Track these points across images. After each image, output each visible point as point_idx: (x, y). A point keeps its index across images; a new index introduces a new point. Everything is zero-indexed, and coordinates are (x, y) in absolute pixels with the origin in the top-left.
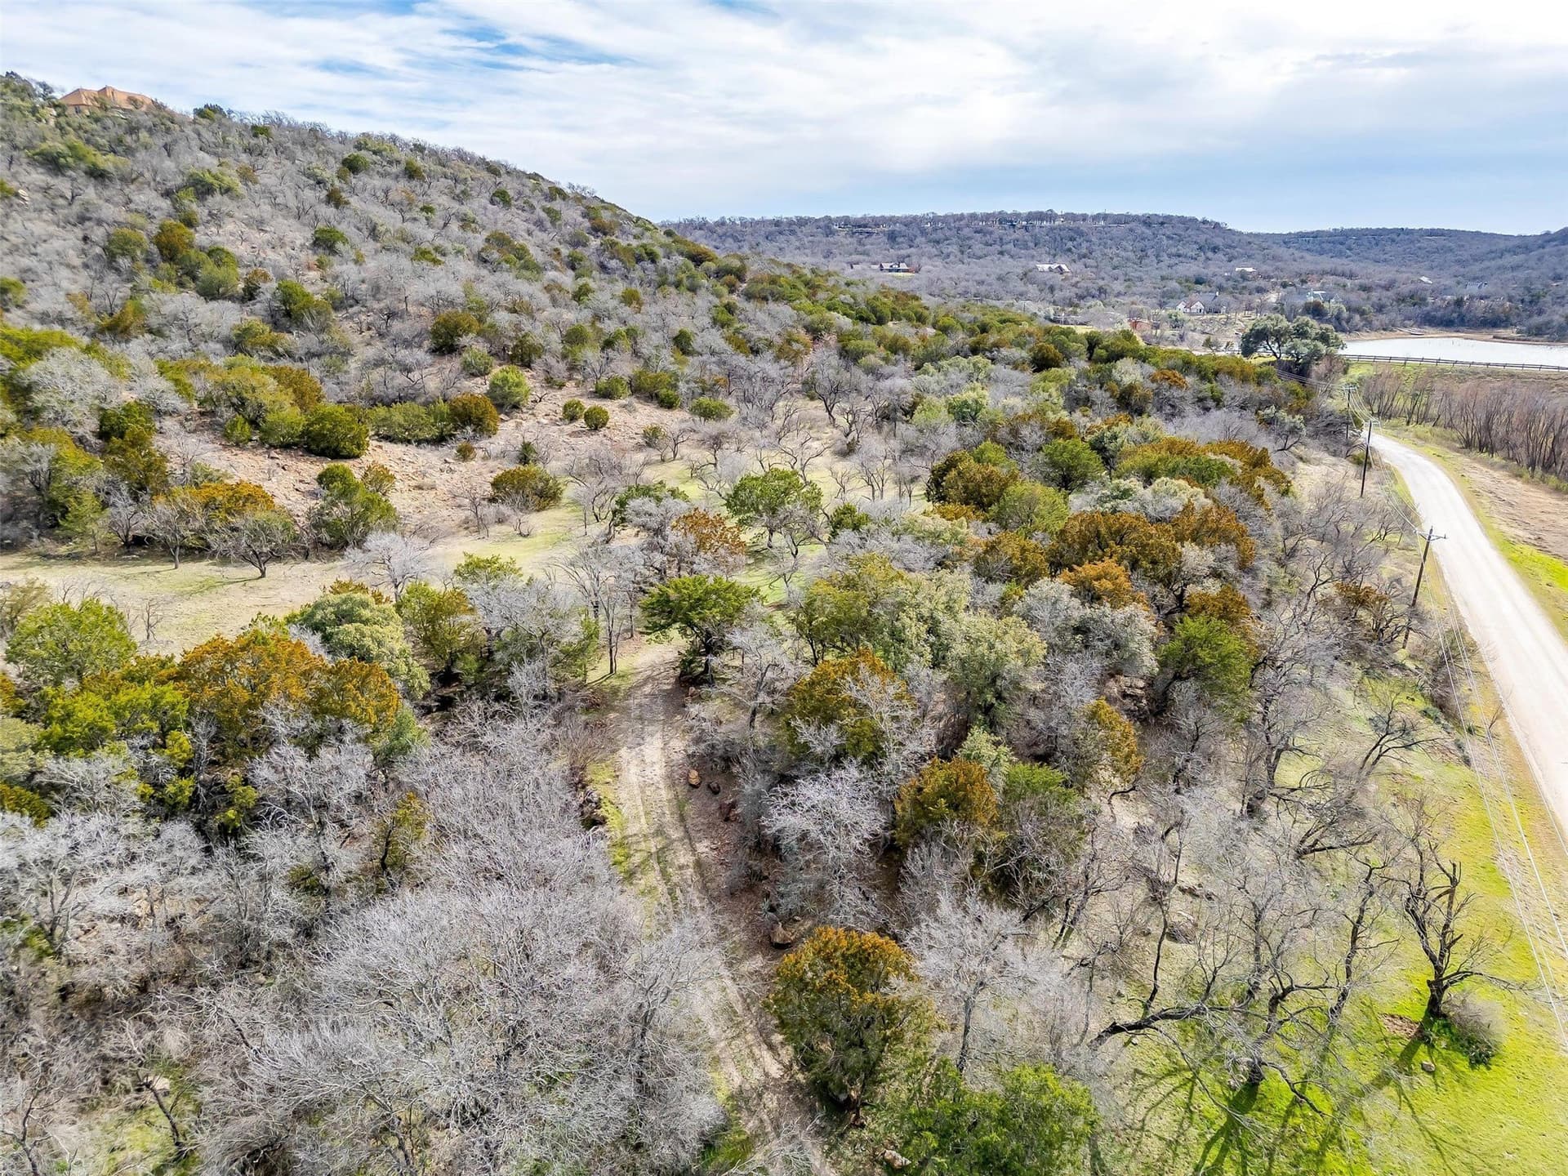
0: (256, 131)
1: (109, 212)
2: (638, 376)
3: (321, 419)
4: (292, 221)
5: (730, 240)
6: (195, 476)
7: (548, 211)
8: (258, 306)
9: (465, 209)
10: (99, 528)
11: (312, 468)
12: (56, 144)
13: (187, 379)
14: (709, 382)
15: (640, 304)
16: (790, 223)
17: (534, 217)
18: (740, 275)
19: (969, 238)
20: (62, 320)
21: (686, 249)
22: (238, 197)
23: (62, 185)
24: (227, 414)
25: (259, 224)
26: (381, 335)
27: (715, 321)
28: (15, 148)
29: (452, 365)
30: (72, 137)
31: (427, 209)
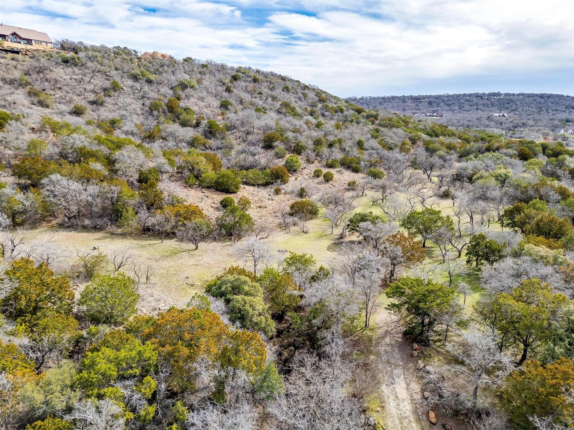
0: (203, 66)
1: (152, 95)
2: (344, 159)
3: (223, 176)
4: (213, 98)
5: (365, 105)
6: (173, 201)
7: (303, 94)
8: (200, 129)
9: (274, 93)
10: (134, 223)
11: (219, 197)
12: (137, 71)
13: (173, 158)
14: (373, 162)
15: (341, 129)
16: (389, 98)
17: (298, 96)
18: (376, 117)
19: (463, 103)
20: (133, 134)
21: (354, 108)
22: (196, 89)
23: (138, 85)
24: (187, 173)
25: (202, 99)
26: (244, 141)
27: (373, 137)
28: (124, 73)
29: (271, 153)
30: (142, 69)
31: (260, 93)
